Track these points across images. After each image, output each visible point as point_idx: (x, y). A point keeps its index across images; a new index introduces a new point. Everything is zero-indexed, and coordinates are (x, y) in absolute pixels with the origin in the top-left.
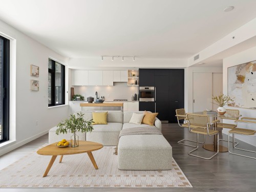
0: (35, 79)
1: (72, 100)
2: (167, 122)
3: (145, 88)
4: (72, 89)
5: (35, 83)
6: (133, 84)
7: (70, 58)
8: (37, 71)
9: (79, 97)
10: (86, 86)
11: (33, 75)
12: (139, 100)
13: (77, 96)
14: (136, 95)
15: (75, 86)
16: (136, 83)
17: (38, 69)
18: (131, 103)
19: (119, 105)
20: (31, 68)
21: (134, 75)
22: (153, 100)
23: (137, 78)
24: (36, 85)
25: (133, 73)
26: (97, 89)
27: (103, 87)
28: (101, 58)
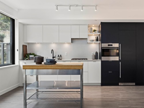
1: (23, 59)
2: (134, 84)
4: (25, 47)
6: (93, 41)
9: (33, 56)
10: (41, 43)
12: (100, 59)
13: (30, 54)
14: (97, 53)
15: (28, 43)
16: (97, 40)
18: (92, 62)
19: (78, 68)
21: (95, 31)
22: (117, 59)
23: (98, 34)
25: (94, 28)
26: (53, 46)
27: (60, 44)
28: (55, 7)
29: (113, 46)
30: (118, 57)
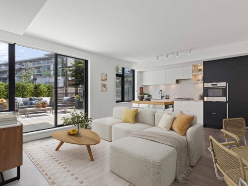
0: (104, 83)
3: (212, 85)
4: (141, 89)
5: (104, 86)
6: (199, 80)
7: (136, 63)
8: (105, 77)
10: (154, 85)
11: (102, 80)
12: (203, 99)
13: (145, 94)
15: (145, 86)
17: (107, 76)
20: (101, 76)
21: (200, 70)
23: (203, 73)
24: (105, 87)
25: (199, 68)
27: (168, 85)
29: (218, 86)
30: (225, 98)
